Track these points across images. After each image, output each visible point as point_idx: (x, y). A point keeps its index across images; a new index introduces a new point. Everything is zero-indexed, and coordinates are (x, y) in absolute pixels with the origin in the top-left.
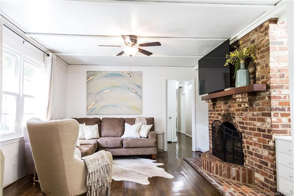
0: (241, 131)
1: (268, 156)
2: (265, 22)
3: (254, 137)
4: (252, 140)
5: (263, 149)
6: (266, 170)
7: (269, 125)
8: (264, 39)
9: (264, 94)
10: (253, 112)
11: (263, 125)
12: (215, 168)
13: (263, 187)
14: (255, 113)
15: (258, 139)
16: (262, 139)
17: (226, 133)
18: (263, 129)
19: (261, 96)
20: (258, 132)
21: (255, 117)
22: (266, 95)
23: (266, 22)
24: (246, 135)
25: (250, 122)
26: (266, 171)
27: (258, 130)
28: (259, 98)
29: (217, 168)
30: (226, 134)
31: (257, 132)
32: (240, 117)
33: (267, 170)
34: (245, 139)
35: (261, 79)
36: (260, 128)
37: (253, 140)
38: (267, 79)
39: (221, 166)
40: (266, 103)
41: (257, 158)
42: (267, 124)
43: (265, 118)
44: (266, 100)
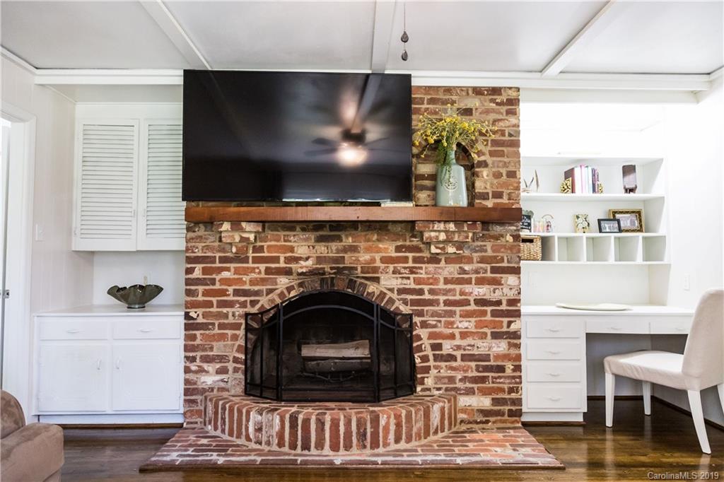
0: (411, 312)
1: (506, 352)
2: (510, 88)
3: (461, 319)
4: (455, 326)
5: (490, 341)
6: (498, 380)
7: (513, 290)
8: (504, 120)
9: (502, 228)
10: (461, 265)
11: (494, 293)
12: (392, 428)
13: (484, 419)
14: (467, 267)
15: (476, 321)
16: (491, 320)
17: (382, 322)
18: (494, 300)
19: (492, 233)
20: (477, 308)
21: (466, 276)
22: (507, 231)
23: (513, 89)
24: (431, 319)
25: (449, 286)
26: (500, 383)
27: (475, 304)
28: (483, 235)
29: (398, 425)
30: (381, 324)
31: (473, 307)
32: (409, 278)
33: (502, 380)
34: (426, 328)
35: (492, 198)
36: (484, 297)
37: (457, 328)
38: (511, 201)
39: (409, 416)
40: (505, 248)
41: (469, 363)
42: (506, 290)
43: (502, 278)
44: (507, 241)
